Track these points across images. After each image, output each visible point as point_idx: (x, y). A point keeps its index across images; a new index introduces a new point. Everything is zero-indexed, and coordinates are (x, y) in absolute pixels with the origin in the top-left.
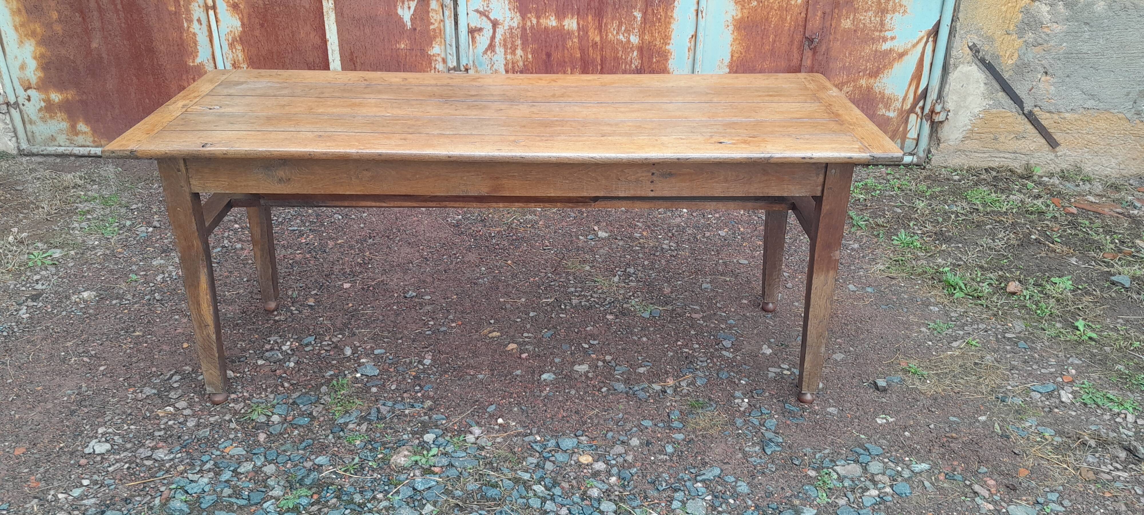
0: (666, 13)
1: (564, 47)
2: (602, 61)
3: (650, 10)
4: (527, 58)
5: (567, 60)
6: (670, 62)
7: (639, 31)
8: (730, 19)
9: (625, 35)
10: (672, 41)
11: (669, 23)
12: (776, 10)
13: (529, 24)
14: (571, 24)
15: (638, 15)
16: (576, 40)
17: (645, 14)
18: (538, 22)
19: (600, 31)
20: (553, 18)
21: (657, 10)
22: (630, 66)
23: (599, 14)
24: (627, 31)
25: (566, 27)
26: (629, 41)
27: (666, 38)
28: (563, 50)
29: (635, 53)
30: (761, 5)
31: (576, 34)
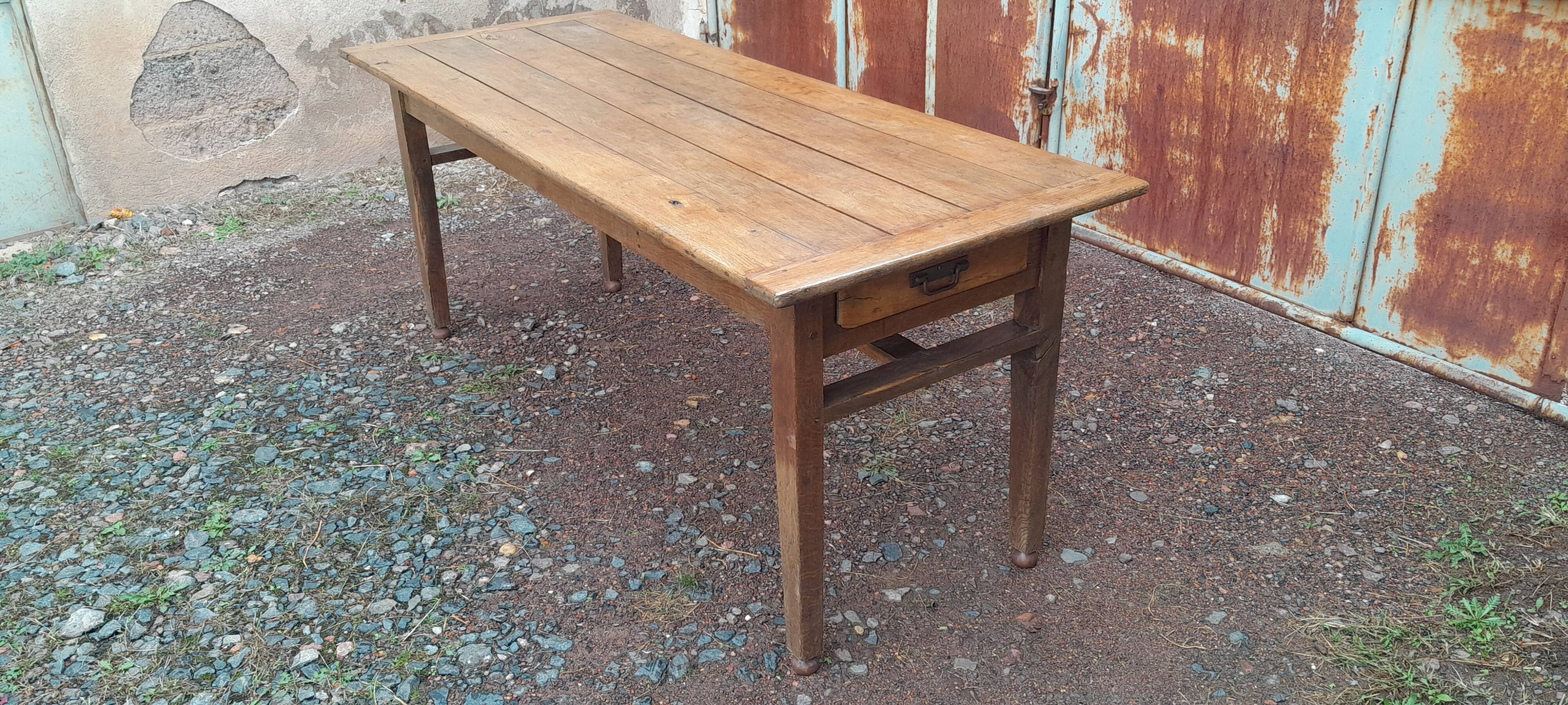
0: (1338, 57)
1: (1182, 82)
2: (1231, 116)
3: (1311, 48)
4: (1134, 88)
5: (1183, 103)
6: (1335, 145)
7: (1291, 79)
8: (1449, 91)
9: (1270, 82)
10: (1342, 110)
11: (1341, 76)
12: (1544, 92)
13: (1141, 35)
14: (1195, 46)
15: (1293, 52)
16: (1199, 74)
17: (1303, 52)
18: (1153, 35)
19: (1234, 67)
20: (1172, 33)
21: (1324, 49)
22: (1272, 135)
23: (1236, 40)
24: (1273, 75)
25: (1188, 50)
26: (1274, 93)
27: (1333, 102)
28: (1181, 87)
29: (1282, 116)
30: (1514, 74)
31: (1201, 65)
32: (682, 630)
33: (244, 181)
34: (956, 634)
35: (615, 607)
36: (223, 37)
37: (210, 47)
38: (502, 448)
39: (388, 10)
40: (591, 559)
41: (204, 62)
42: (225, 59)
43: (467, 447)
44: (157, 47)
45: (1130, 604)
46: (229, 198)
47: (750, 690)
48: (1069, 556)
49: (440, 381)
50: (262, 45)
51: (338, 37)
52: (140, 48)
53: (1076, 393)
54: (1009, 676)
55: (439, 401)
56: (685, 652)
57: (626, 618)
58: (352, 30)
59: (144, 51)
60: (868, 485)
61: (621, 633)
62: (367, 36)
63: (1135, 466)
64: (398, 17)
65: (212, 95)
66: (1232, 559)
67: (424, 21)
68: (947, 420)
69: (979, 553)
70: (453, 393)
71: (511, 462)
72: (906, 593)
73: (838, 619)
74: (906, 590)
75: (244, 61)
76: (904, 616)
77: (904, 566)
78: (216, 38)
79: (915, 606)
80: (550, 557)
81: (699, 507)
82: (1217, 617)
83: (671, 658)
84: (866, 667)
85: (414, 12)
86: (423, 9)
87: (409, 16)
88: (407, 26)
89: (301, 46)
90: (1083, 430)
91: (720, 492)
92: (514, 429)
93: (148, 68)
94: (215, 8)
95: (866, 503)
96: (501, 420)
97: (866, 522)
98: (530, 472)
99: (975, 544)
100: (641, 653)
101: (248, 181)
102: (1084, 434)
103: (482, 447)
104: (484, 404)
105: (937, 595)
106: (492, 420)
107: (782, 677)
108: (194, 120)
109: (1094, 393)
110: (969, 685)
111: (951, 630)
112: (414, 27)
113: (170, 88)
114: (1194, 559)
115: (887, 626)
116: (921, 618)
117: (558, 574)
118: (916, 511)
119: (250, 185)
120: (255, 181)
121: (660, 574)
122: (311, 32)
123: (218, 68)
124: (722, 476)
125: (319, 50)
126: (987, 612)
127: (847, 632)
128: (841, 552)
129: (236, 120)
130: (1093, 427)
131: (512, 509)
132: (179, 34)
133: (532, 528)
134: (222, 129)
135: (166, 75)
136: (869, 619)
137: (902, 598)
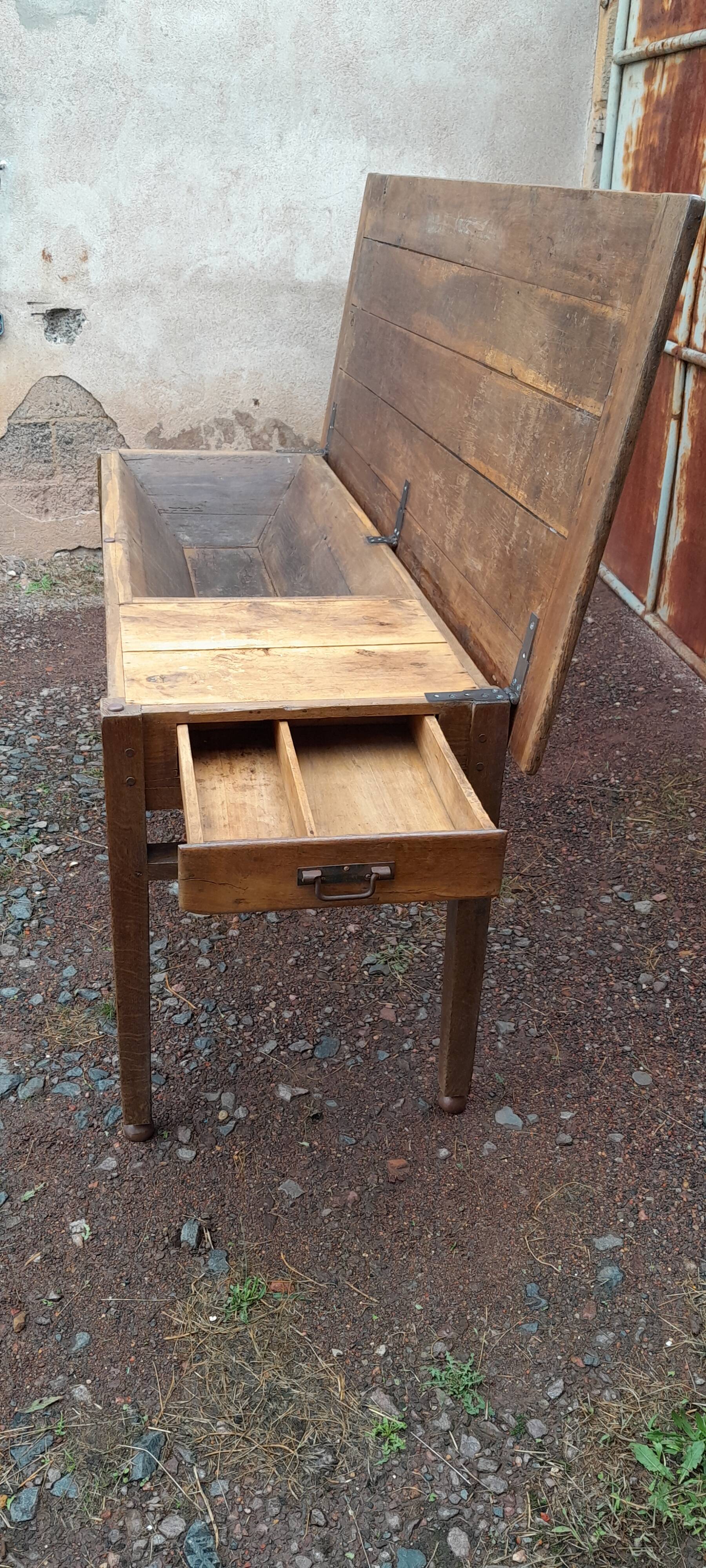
32: (65, 1055)
33: (80, 547)
34: (313, 1155)
35: (30, 1012)
36: (81, 412)
37: (67, 420)
38: (74, 834)
39: (241, 411)
40: (50, 961)
41: (61, 432)
42: (80, 432)
43: (43, 824)
44: (21, 413)
45: (524, 1192)
46: (62, 560)
47: (71, 1135)
48: (505, 1116)
49: (79, 759)
50: (115, 424)
51: (188, 429)
52: (7, 411)
53: (673, 944)
54: (323, 1219)
55: (60, 776)
56: (48, 1077)
57: (30, 1026)
58: (202, 424)
59: (10, 415)
60: (365, 972)
61: (13, 1038)
62: (217, 432)
63: (671, 1043)
64: (249, 419)
65: (63, 464)
66: (686, 1184)
67: (275, 427)
68: (507, 931)
69: (415, 1079)
70: (78, 772)
71: (67, 849)
72: (300, 1095)
73: (213, 1097)
74: (302, 1091)
75: (97, 438)
76: (278, 1117)
77: (325, 1066)
78: (75, 413)
79: (300, 1111)
80: (19, 947)
81: (188, 943)
82: (610, 1241)
83: (30, 1079)
84: (194, 1153)
85: (267, 416)
86: (275, 415)
87: (261, 420)
88: (257, 429)
89: (151, 432)
90: (644, 986)
91: (220, 934)
92: (98, 820)
93: (11, 430)
94: (78, 385)
95: (347, 990)
96: (95, 808)
97: (328, 1010)
98: (73, 863)
99: (418, 1069)
100: (12, 1063)
101: (84, 548)
102: (644, 991)
103: (57, 828)
104: (94, 790)
105: (330, 1107)
106: (88, 807)
107: (111, 1135)
108: (43, 483)
109: (695, 951)
110: (276, 1211)
111: (311, 1148)
112: (264, 431)
113: (27, 452)
114: (642, 1169)
115: (253, 1121)
116: (295, 1125)
117: (12, 964)
118: (388, 1013)
119: (85, 552)
120: (89, 549)
121: (94, 995)
122: (163, 420)
123: (72, 440)
124: (235, 919)
125: (168, 439)
126: (364, 1143)
127: (209, 1113)
128: (277, 1031)
129: (81, 489)
130: (659, 986)
131: (28, 892)
132: (42, 404)
133: (27, 915)
134: (67, 496)
135: (25, 438)
136: (240, 1108)
137: (293, 1098)
